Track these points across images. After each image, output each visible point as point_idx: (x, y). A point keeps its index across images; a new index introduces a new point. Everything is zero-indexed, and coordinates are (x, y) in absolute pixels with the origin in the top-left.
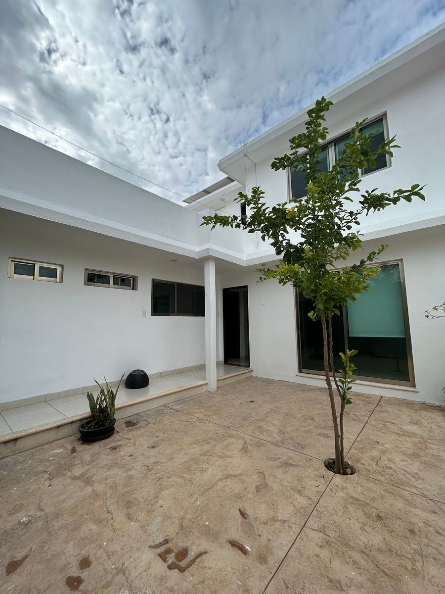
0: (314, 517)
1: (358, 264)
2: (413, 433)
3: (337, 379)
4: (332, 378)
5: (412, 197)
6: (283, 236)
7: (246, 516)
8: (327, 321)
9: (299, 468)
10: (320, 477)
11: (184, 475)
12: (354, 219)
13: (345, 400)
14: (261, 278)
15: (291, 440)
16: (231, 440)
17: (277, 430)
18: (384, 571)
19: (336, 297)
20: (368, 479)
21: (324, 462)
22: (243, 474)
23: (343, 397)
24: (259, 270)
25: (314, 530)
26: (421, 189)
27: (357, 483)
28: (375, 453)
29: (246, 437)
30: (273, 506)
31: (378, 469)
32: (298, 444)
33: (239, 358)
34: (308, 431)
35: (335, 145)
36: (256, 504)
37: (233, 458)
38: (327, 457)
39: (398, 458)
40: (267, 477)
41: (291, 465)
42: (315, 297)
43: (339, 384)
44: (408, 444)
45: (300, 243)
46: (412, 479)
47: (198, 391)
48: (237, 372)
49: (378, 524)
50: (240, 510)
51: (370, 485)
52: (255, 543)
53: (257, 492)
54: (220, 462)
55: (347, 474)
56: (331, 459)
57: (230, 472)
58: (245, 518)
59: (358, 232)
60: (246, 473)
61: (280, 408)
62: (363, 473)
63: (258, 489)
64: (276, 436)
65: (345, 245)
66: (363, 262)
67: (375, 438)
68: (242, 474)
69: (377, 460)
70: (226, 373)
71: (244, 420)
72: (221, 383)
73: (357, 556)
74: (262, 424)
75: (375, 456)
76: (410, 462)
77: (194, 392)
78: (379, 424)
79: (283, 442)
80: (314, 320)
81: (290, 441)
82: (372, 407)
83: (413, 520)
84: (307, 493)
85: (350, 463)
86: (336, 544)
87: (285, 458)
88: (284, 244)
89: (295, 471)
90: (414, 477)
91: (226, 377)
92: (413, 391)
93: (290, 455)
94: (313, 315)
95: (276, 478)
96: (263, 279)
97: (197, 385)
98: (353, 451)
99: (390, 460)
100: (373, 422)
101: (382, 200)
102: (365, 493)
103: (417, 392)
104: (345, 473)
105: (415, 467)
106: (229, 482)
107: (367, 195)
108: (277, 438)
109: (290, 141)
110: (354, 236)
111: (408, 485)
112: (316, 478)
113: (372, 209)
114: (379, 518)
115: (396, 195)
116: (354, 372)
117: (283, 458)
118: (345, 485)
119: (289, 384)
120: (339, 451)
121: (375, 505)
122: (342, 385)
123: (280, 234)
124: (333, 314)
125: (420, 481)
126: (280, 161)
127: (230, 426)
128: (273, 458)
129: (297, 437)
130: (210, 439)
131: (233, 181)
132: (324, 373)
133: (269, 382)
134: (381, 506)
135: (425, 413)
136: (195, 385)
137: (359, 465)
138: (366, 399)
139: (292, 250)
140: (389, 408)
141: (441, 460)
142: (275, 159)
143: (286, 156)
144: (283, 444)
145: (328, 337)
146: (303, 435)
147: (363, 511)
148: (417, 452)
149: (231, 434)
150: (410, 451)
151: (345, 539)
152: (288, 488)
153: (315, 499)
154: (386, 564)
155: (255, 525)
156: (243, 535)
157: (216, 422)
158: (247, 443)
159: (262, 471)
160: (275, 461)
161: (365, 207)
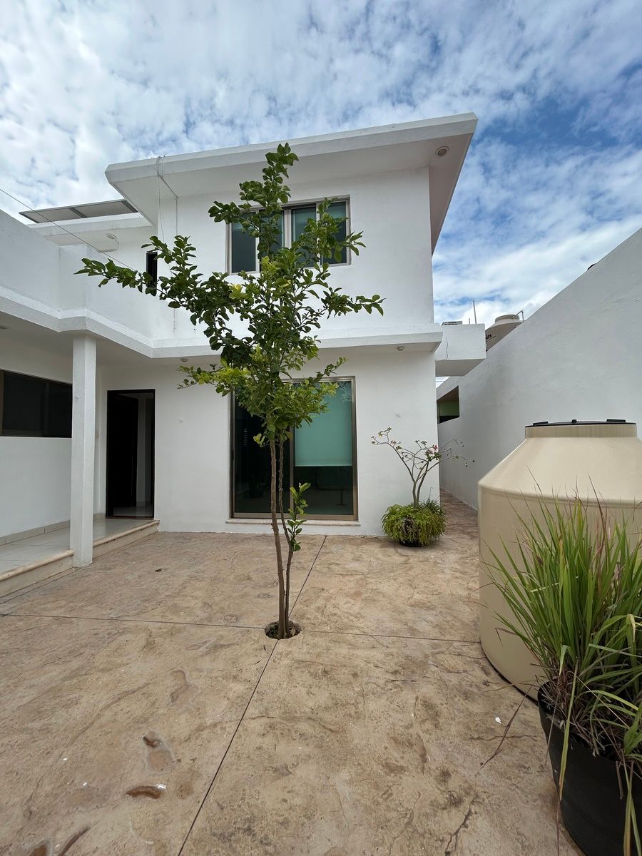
0: (255, 702)
1: (315, 376)
2: (355, 571)
3: (286, 521)
4: (279, 521)
5: (373, 308)
6: (221, 323)
7: (155, 743)
8: (277, 448)
9: (233, 647)
10: (261, 650)
11: (30, 725)
12: (314, 319)
13: (293, 546)
14: (186, 381)
15: (221, 612)
16: (122, 638)
17: (200, 605)
18: (330, 730)
19: (291, 417)
20: (314, 634)
21: (265, 629)
22: (149, 684)
23: (292, 543)
24: (185, 369)
25: (254, 719)
26: (381, 302)
27: (303, 642)
28: (320, 602)
29: (152, 627)
30: (199, 710)
31: (324, 619)
32: (230, 616)
33: (135, 505)
34: (242, 597)
35: (292, 214)
36: (171, 719)
37: (130, 665)
38: (269, 623)
39: (341, 601)
40: (187, 675)
41: (222, 646)
42: (265, 415)
43: (288, 526)
44: (350, 584)
45: (247, 338)
46: (355, 620)
47: (53, 570)
48: (131, 530)
49: (324, 681)
50: (145, 739)
51: (317, 640)
52: (173, 774)
53: (173, 701)
54: (106, 678)
55: (291, 636)
56: (273, 624)
57: (126, 688)
58: (154, 746)
59: (315, 337)
60: (153, 680)
61: (203, 572)
62: (309, 629)
63: (174, 697)
64: (199, 612)
65: (300, 350)
66: (319, 376)
67: (320, 586)
68: (146, 685)
69: (321, 610)
70: (109, 532)
71: (146, 600)
72: (101, 551)
73: (304, 727)
74: (178, 601)
75: (320, 606)
76: (353, 602)
77: (43, 575)
78: (324, 568)
79: (209, 619)
80: (261, 446)
81: (220, 615)
82: (316, 549)
83: (356, 663)
84: (245, 675)
85: (294, 622)
86: (281, 723)
87: (213, 640)
88: (224, 334)
89: (228, 653)
90: (356, 617)
91: (110, 539)
92: (356, 525)
93: (221, 633)
94: (260, 440)
95: (202, 671)
96: (189, 383)
97: (50, 560)
98: (298, 606)
99: (335, 606)
100: (318, 567)
101: (344, 304)
102: (311, 651)
103: (359, 525)
104: (289, 636)
105: (356, 606)
106: (123, 704)
107: (330, 294)
108: (201, 614)
109: (240, 185)
110: (311, 341)
111: (352, 627)
112: (256, 653)
113: (333, 312)
114: (326, 672)
115: (358, 302)
116: (306, 510)
117: (210, 641)
118: (290, 649)
119: (215, 536)
120: (284, 612)
121: (321, 661)
122: (290, 528)
123: (216, 319)
124: (286, 438)
125: (361, 620)
126: (224, 210)
127: (122, 616)
128: (196, 645)
129: (229, 607)
130: (82, 646)
131: (135, 211)
132: (270, 515)
133: (185, 537)
134: (327, 659)
135: (365, 547)
136: (46, 561)
137: (304, 621)
138: (311, 540)
139: (234, 346)
140: (333, 548)
141: (378, 592)
142: (216, 203)
143: (233, 204)
144: (210, 621)
145: (278, 468)
146: (237, 602)
147: (309, 672)
148: (359, 590)
149: (124, 629)
150: (352, 591)
151: (290, 713)
152: (219, 678)
153: (254, 679)
154: (333, 721)
155: (171, 750)
156: (153, 773)
157: (94, 616)
158: (153, 634)
159: (180, 669)
160: (199, 648)
161: (327, 307)
